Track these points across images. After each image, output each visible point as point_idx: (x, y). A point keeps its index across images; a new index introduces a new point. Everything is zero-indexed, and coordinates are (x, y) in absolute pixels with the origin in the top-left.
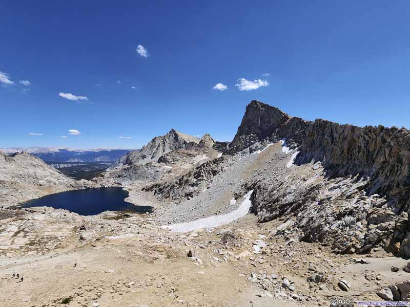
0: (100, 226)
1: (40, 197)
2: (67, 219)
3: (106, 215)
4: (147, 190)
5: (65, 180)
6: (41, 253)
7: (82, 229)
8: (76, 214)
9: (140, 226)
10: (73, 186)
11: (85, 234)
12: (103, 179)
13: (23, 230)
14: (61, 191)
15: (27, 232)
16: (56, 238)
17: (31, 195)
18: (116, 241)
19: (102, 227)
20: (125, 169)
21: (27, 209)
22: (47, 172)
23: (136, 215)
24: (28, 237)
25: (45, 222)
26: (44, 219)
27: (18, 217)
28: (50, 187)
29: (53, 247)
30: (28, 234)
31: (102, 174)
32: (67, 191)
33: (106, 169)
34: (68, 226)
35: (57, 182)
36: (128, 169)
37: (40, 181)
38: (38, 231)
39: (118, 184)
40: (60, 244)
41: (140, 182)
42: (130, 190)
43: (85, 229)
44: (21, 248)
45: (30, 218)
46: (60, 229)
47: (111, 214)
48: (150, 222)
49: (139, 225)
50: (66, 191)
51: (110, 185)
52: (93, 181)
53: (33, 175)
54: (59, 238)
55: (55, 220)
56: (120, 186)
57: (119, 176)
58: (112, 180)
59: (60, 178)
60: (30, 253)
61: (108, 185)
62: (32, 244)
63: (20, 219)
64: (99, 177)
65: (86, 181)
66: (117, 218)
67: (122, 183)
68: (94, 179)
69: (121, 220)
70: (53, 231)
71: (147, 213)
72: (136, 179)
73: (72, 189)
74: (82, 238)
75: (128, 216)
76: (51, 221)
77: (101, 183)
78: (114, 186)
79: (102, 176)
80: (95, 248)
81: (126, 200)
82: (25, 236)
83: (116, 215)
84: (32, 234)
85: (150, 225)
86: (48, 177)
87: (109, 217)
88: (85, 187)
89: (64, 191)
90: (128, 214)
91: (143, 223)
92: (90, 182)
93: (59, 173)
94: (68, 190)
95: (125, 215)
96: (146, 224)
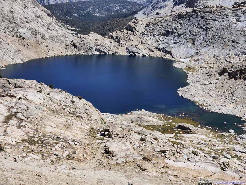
0: (139, 137)
1: (25, 61)
2: (77, 110)
3: (141, 119)
4: (233, 76)
5: (60, 31)
6: (49, 160)
7: (103, 135)
8: (90, 104)
9: (214, 158)
10: (75, 46)
11: (113, 145)
12: (132, 37)
13: (15, 115)
14: (57, 55)
15: (22, 121)
16: (66, 141)
17: (11, 55)
18: (180, 170)
19: (142, 139)
20: (180, 16)
21: (10, 80)
22: (29, 11)
23: (205, 130)
24: (24, 129)
25: (44, 109)
26: (41, 102)
27: (4, 91)
28: (38, 42)
29: (65, 156)
30: (23, 124)
31: (130, 23)
32: (67, 55)
33: (136, 13)
34: (79, 124)
35: (47, 36)
36: (187, 17)
37: (20, 30)
38: (36, 122)
39: (164, 51)
40: (75, 153)
41: (216, 52)
42: (190, 68)
43: (110, 136)
44: (18, 144)
45: (22, 97)
46: (68, 127)
47: (150, 119)
48: (239, 154)
49: (213, 154)
50: (64, 54)
51: (146, 52)
52: (113, 38)
53: (10, 15)
54: (70, 142)
55: (58, 108)
56: (168, 57)
57: (167, 33)
58: (151, 42)
59: (51, 27)
60: (33, 156)
61: (143, 51)
62: (31, 142)
63: (7, 95)
64: (125, 31)
65: (99, 37)
66: (164, 130)
67: (173, 51)
68: (114, 34)
69: (172, 135)
70: (57, 127)
71: (232, 131)
72: (208, 43)
73: (75, 52)
74: (107, 152)
75: (185, 130)
76: (52, 108)
77: (129, 43)
78: (154, 55)
79: (131, 29)
80: (144, 173)
81: (181, 92)
82: (20, 127)
83: (161, 123)
84: (28, 124)
85: (238, 162)
86: (33, 23)
87: (146, 124)
88: (96, 50)
89: (61, 54)
90: (187, 125)
91: (220, 152)
92: (106, 41)
93: (49, 15)
94: (69, 53)
95: (180, 127)
96: (229, 156)
